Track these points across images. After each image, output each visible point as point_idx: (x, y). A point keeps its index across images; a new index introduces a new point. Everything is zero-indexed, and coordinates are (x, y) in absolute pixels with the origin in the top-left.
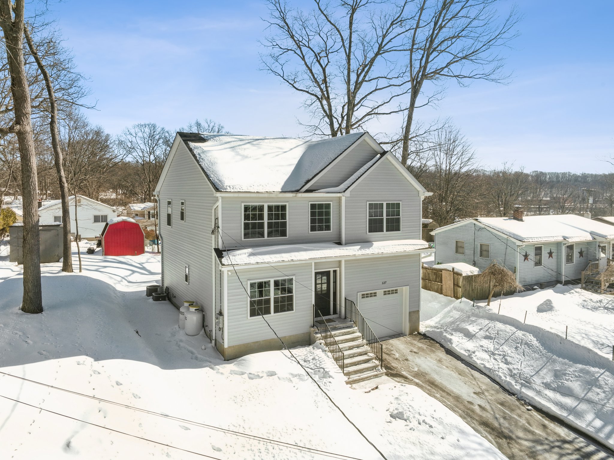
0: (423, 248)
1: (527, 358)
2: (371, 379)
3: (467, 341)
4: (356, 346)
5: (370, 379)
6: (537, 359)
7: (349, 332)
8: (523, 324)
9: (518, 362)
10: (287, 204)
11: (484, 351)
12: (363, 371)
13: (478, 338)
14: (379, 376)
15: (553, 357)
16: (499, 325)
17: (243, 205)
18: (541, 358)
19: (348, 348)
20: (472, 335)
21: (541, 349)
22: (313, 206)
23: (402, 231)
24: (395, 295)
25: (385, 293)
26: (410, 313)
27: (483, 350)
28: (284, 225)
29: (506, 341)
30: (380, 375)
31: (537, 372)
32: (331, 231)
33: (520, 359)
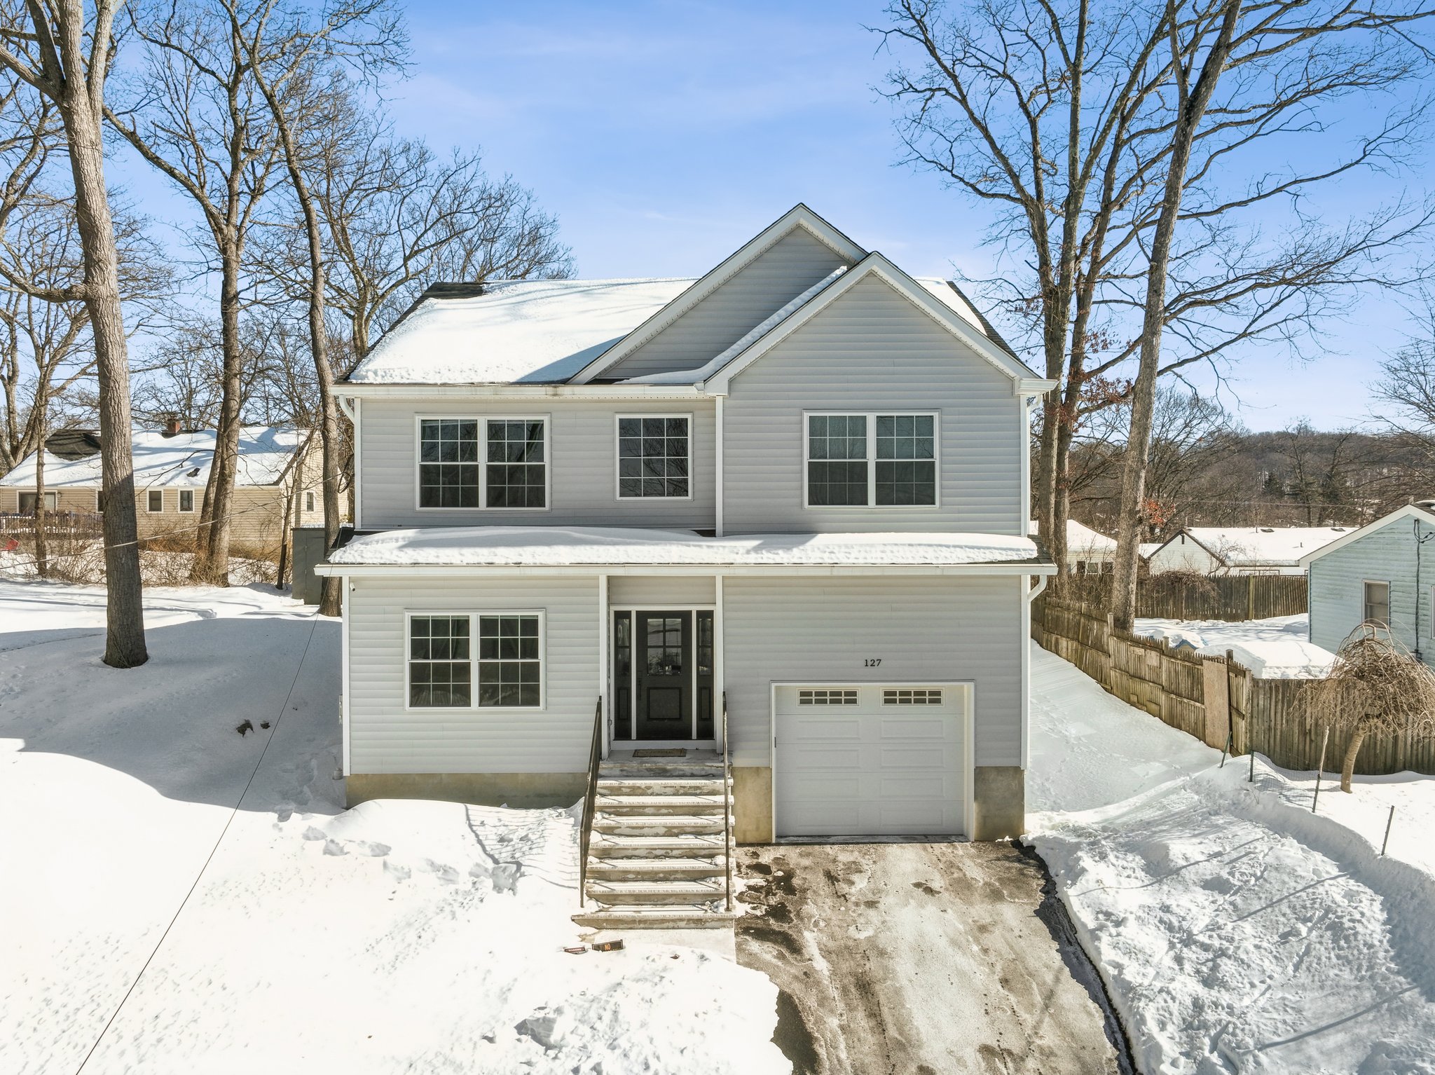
0: (1009, 558)
1: (1303, 977)
2: (678, 928)
3: (1140, 884)
4: (693, 830)
5: (673, 928)
6: (1337, 989)
7: (698, 788)
8: (1376, 856)
9: (1253, 985)
10: (546, 420)
11: (1162, 928)
12: (666, 902)
13: (1184, 882)
14: (707, 925)
15: (1407, 994)
16: (1291, 850)
17: (418, 420)
18: (1357, 987)
19: (663, 831)
20: (1171, 870)
21: (1381, 954)
22: (627, 427)
23: (942, 504)
24: (927, 707)
25: (890, 697)
26: (980, 772)
27: (1161, 921)
28: (538, 474)
29: (1271, 905)
30: (714, 924)
31: (1300, 1038)
32: (690, 497)
33: (1271, 977)
